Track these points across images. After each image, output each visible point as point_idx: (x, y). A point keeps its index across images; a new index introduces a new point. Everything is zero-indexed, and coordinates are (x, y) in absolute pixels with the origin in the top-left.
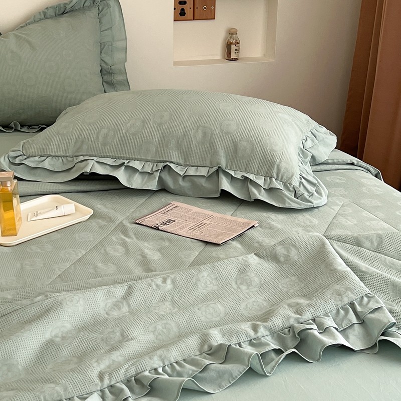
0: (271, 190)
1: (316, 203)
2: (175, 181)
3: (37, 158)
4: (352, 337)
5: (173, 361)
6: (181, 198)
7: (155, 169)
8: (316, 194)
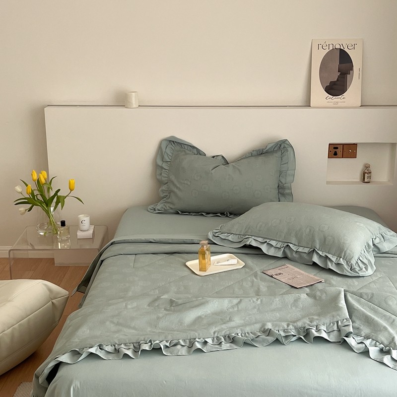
0: (338, 264)
1: (361, 274)
2: (292, 254)
3: (226, 234)
4: (331, 336)
5: (246, 332)
6: (293, 263)
7: (282, 246)
8: (364, 269)
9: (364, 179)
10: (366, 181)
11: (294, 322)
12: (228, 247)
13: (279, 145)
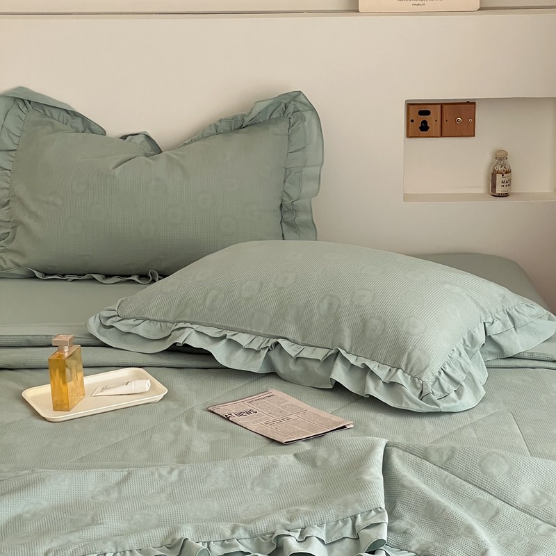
0: (391, 385)
1: (444, 406)
2: (285, 364)
3: (131, 322)
6: (287, 386)
7: (262, 347)
8: (453, 395)
9: (494, 186)
10: (499, 190)
11: (251, 521)
12: (134, 350)
13: (283, 105)
